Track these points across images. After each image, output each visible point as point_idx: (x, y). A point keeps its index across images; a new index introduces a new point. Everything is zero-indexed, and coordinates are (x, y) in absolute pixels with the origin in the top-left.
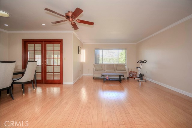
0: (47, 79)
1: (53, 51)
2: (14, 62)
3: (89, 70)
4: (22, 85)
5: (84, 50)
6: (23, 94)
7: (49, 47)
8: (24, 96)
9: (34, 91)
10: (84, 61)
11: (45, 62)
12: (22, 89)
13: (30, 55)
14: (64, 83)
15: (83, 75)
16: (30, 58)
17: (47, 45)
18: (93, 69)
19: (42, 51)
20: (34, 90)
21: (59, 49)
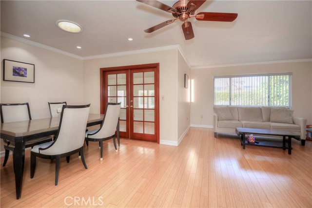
0: (135, 131)
1: (144, 84)
2: (88, 106)
3: (202, 117)
4: (100, 142)
5: (193, 81)
6: (100, 160)
7: (137, 77)
8: (102, 162)
9: (117, 153)
10: (193, 101)
11: (132, 104)
12: (100, 148)
13: (110, 91)
14: (162, 141)
15: (191, 125)
16: (110, 97)
17: (135, 74)
18: (214, 116)
19: (127, 85)
20: (117, 151)
21: (152, 80)
